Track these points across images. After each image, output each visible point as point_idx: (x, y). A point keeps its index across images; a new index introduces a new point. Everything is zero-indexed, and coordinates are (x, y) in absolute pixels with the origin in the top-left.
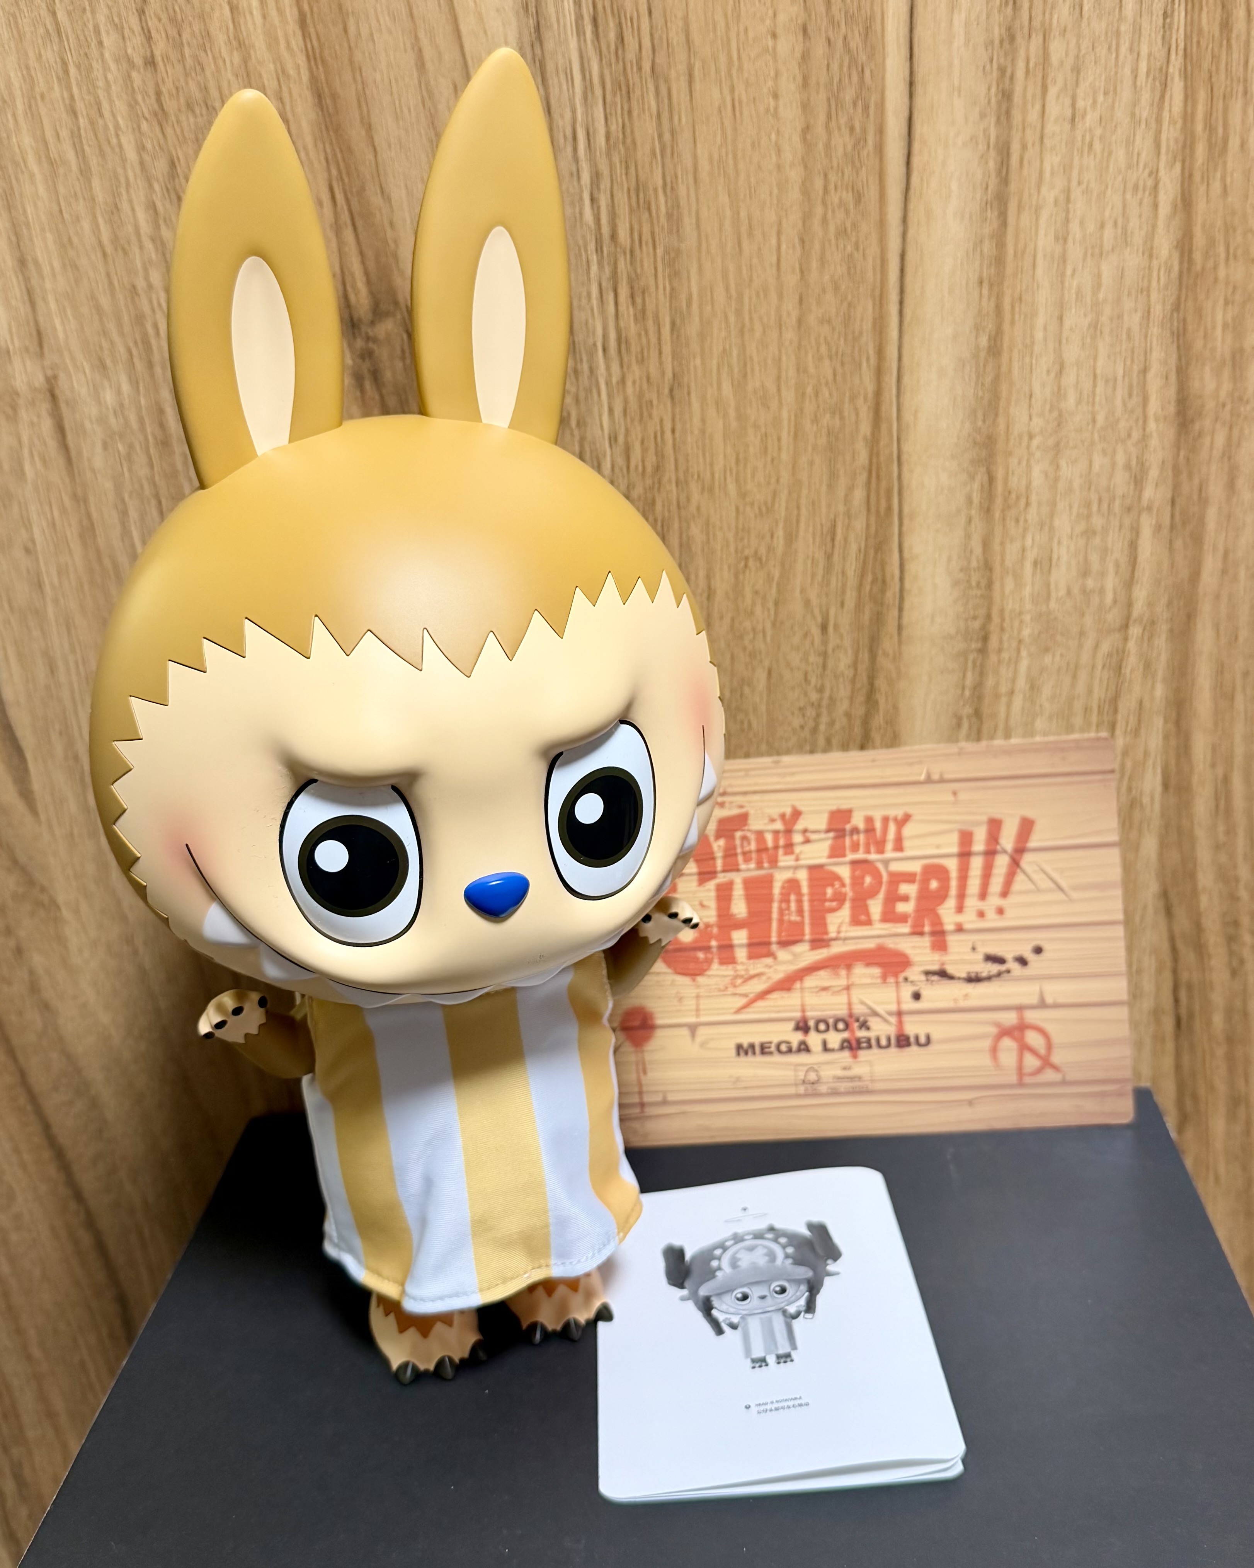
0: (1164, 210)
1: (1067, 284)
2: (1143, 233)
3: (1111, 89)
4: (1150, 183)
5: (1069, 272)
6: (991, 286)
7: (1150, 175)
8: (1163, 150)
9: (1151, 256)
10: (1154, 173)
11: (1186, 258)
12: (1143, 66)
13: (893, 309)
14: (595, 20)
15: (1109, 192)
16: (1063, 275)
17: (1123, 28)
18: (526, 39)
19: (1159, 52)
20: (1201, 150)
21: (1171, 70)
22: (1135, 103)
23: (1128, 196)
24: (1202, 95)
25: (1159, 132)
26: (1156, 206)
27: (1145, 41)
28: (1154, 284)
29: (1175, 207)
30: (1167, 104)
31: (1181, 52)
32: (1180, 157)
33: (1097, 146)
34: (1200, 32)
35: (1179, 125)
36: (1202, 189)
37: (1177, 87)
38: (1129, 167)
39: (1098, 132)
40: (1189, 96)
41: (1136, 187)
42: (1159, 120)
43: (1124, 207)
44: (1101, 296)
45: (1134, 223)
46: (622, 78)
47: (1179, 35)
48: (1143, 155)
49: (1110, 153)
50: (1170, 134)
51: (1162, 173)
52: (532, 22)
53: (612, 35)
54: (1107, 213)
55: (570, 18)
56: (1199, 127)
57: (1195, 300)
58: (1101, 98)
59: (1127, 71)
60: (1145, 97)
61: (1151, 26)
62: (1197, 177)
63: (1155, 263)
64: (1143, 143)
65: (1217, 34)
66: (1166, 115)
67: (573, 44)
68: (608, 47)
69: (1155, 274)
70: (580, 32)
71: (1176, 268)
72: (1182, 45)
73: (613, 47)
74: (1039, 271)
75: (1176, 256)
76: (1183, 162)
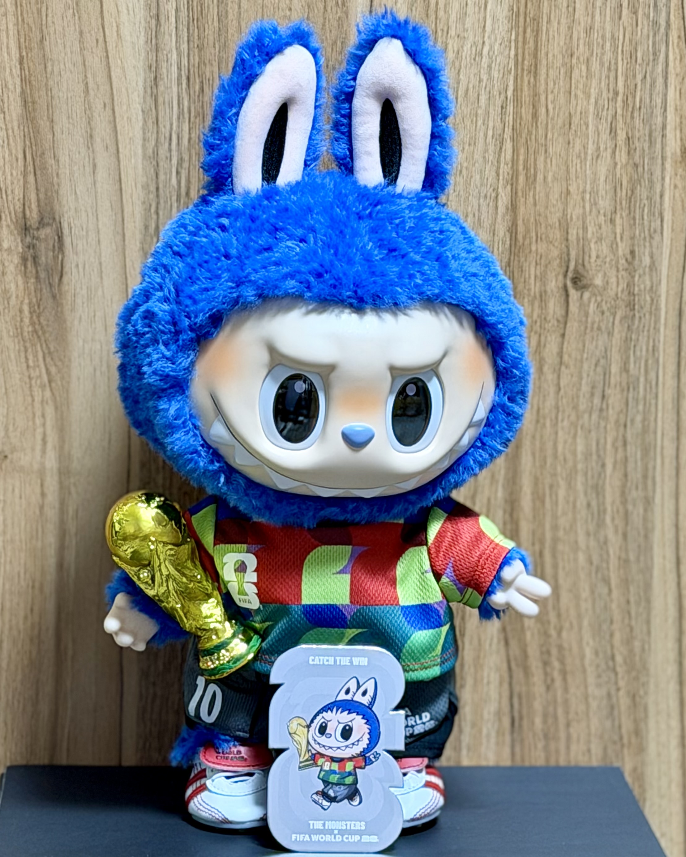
0: (501, 209)
8: (501, 178)
12: (490, 133)
19: (499, 125)
21: (505, 136)
25: (498, 168)
26: (497, 208)
29: (507, 209)
30: (503, 154)
32: (510, 182)
35: (510, 165)
37: (508, 145)
40: (515, 150)
42: (498, 162)
47: (510, 119)
48: (490, 180)
50: (505, 169)
60: (491, 148)
61: (494, 112)
62: (520, 194)
66: (502, 159)
76: (512, 185)
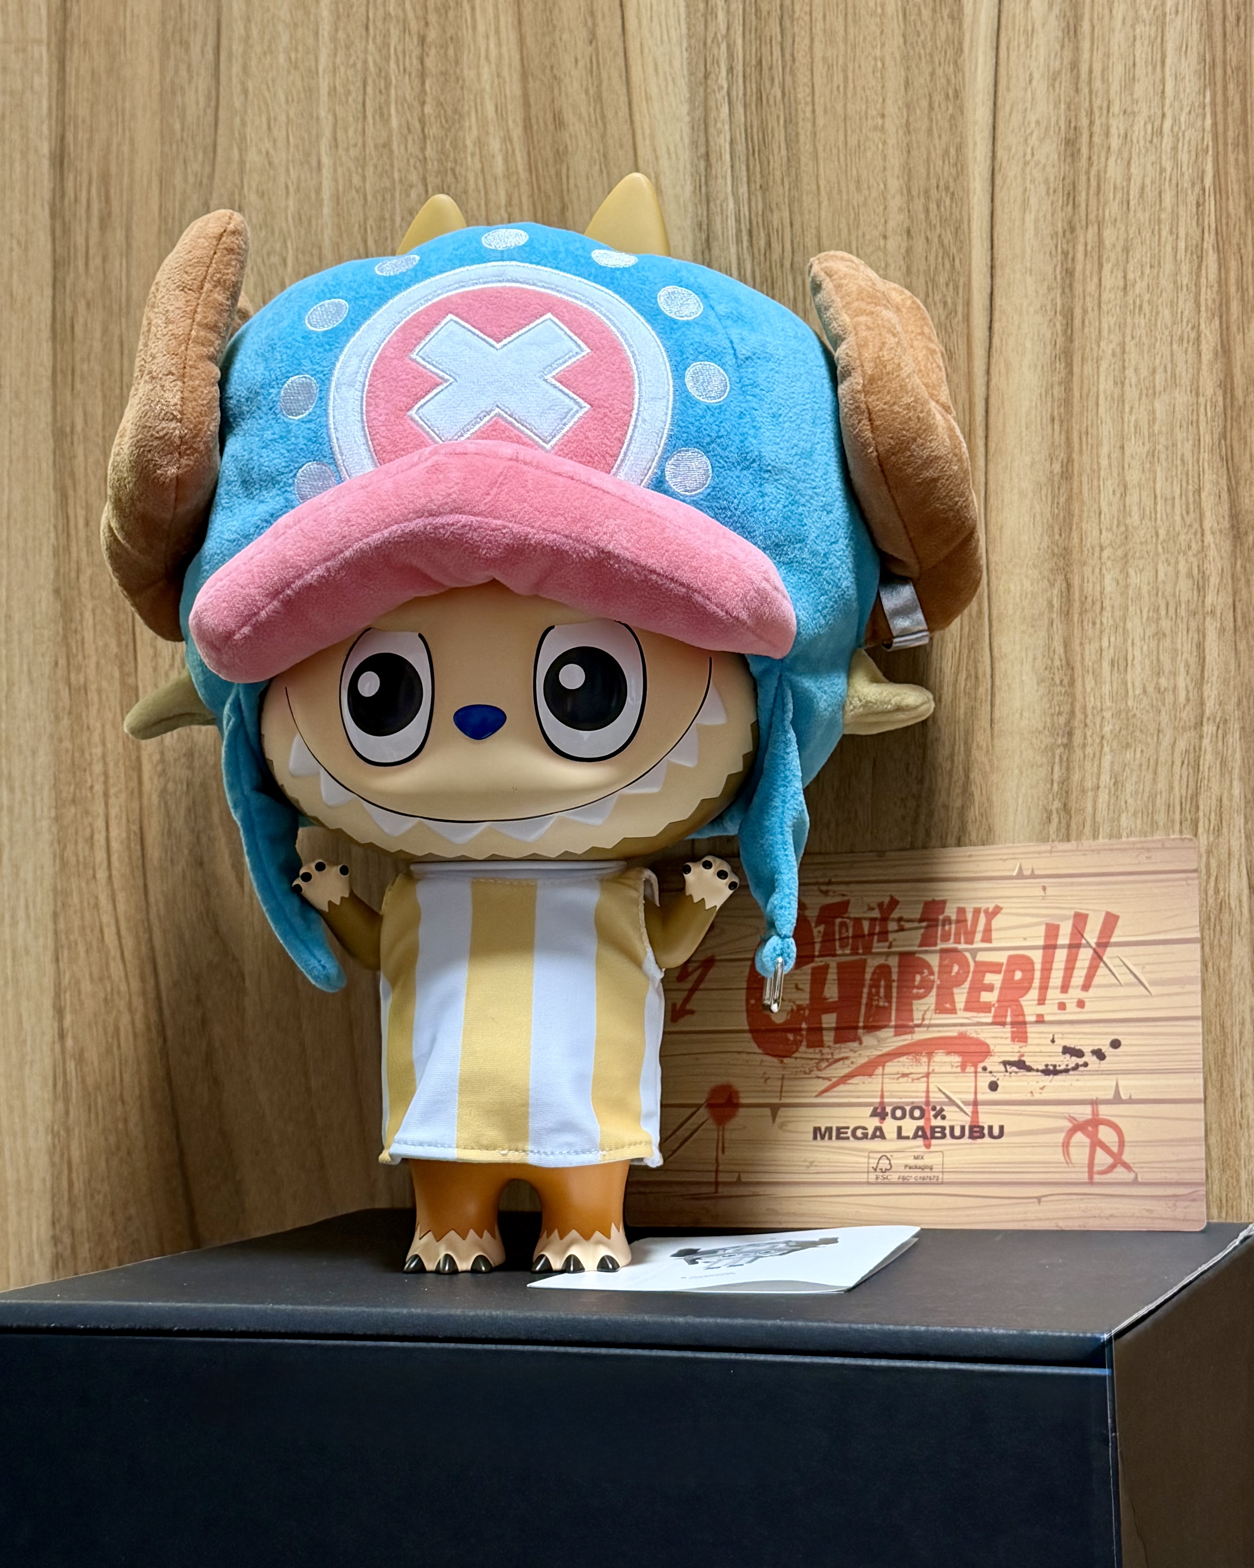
1: (1126, 419)
2: (1190, 376)
3: (1156, 263)
4: (1193, 335)
5: (1127, 409)
6: (1062, 422)
7: (1193, 328)
9: (1197, 395)
10: (1196, 327)
11: (1229, 395)
13: (981, 443)
14: (750, 233)
15: (1158, 344)
16: (1123, 412)
17: (1163, 216)
18: (699, 248)
20: (1235, 307)
22: (1177, 273)
23: (1175, 346)
24: (1233, 264)
27: (1182, 224)
28: (1202, 417)
31: (1213, 232)
33: (1146, 308)
34: (1228, 216)
36: (1239, 337)
38: (1174, 323)
39: (1147, 297)
41: (1181, 339)
43: (1172, 355)
44: (1156, 428)
45: (1181, 368)
46: (768, 274)
49: (1158, 313)
51: (1203, 326)
52: (704, 236)
53: (762, 243)
54: (1158, 361)
55: (732, 231)
56: (1233, 289)
57: (1240, 429)
58: (1147, 271)
59: (1169, 249)
63: (1202, 400)
64: (1186, 306)
65: (1243, 216)
67: (733, 249)
68: (759, 250)
69: (1202, 409)
70: (739, 241)
71: (1221, 403)
72: (1213, 226)
73: (763, 251)
74: (1102, 410)
75: (1220, 393)
